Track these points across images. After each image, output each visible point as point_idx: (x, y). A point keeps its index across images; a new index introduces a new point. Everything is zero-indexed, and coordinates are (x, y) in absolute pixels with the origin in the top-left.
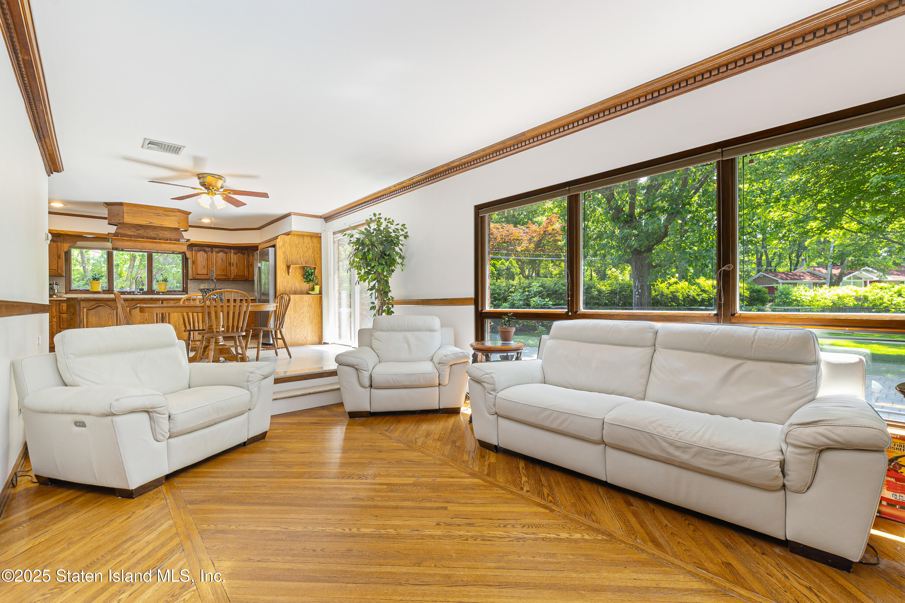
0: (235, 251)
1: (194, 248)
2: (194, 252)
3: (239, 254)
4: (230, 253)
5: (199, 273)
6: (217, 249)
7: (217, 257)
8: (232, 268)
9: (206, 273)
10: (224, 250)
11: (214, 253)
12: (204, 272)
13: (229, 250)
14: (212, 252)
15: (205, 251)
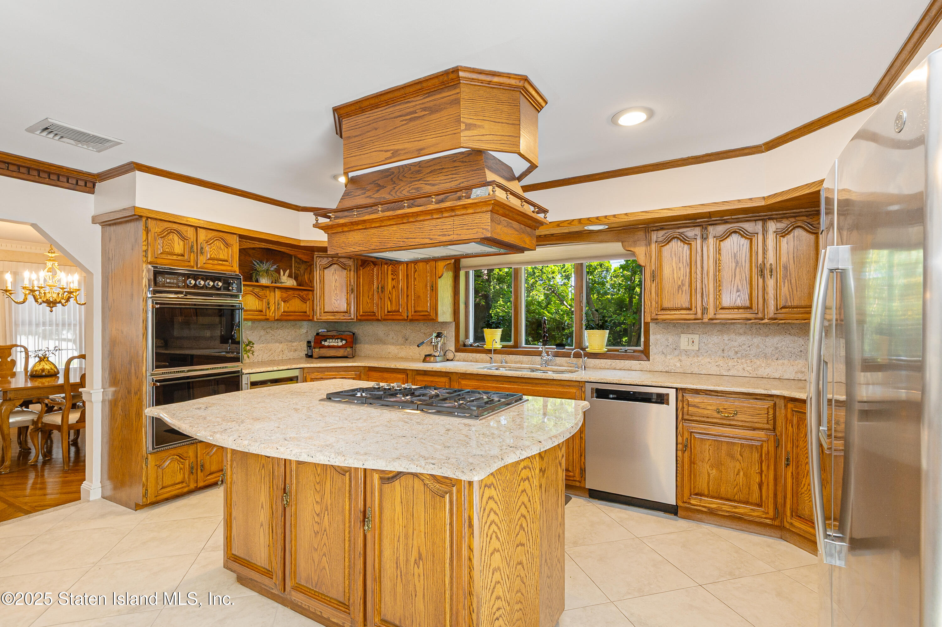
0: (781, 225)
1: (654, 236)
2: (653, 246)
3: (798, 232)
4: (765, 231)
5: (666, 305)
6: (721, 229)
7: (719, 251)
8: (771, 283)
9: (686, 305)
10: (742, 229)
11: (711, 240)
12: (683, 300)
13: (760, 224)
14: (704, 238)
15: (685, 240)
